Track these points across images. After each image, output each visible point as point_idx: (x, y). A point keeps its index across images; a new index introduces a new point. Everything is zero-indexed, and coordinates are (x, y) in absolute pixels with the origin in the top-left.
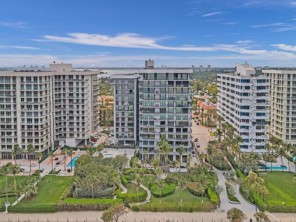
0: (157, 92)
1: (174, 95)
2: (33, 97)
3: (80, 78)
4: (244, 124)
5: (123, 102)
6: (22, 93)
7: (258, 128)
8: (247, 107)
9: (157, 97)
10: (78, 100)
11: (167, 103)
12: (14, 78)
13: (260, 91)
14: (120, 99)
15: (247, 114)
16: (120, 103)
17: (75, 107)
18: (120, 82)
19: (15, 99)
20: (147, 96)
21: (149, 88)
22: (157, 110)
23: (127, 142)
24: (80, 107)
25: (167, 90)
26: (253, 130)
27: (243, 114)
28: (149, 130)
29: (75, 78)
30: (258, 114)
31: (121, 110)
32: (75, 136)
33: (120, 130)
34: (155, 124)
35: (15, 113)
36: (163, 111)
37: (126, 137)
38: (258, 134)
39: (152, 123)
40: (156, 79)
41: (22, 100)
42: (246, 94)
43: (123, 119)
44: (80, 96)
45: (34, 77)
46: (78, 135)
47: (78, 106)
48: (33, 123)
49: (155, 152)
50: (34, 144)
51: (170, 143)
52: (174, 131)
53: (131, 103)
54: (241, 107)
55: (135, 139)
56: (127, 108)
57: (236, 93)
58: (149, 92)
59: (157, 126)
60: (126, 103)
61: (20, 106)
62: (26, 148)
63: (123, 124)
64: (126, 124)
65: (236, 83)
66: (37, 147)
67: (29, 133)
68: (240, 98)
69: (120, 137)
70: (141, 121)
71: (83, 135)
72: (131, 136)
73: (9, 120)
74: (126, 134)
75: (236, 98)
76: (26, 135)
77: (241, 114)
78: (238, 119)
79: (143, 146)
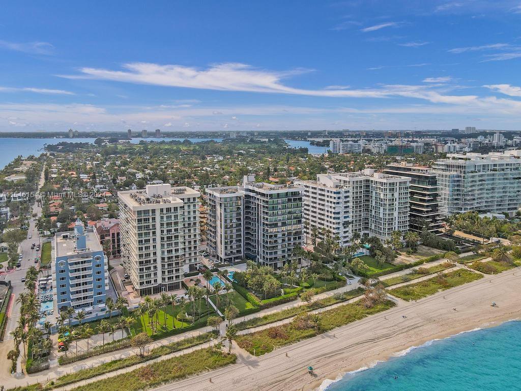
0: (280, 209)
1: (293, 210)
4: (335, 226)
5: (231, 220)
6: (162, 225)
7: (345, 228)
8: (338, 213)
9: (280, 213)
10: (189, 224)
11: (287, 217)
12: (154, 211)
13: (346, 200)
14: (229, 217)
15: (339, 218)
16: (228, 221)
17: (187, 231)
18: (229, 201)
19: (154, 233)
20: (272, 213)
22: (280, 224)
23: (235, 258)
25: (287, 206)
26: (342, 229)
27: (337, 218)
28: (273, 242)
29: (186, 201)
30: (345, 217)
31: (229, 228)
33: (229, 248)
34: (278, 236)
35: (154, 247)
36: (284, 224)
37: (234, 254)
39: (276, 236)
40: (279, 198)
41: (162, 232)
42: (338, 203)
43: (231, 237)
45: (175, 208)
46: (190, 260)
48: (174, 254)
49: (278, 260)
50: (174, 274)
51: (289, 250)
52: (292, 239)
53: (239, 220)
54: (334, 213)
55: (242, 254)
56: (234, 226)
57: (328, 201)
58: (273, 210)
59: (279, 238)
60: (234, 221)
61: (160, 239)
62: (167, 280)
63: (231, 242)
64: (234, 242)
65: (326, 194)
66: (177, 277)
67: (169, 265)
68: (333, 205)
69: (229, 255)
70: (267, 236)
71: (196, 259)
72: (239, 252)
73: (148, 255)
74: (235, 251)
75: (328, 206)
76: (166, 267)
77: (334, 218)
78: (331, 222)
79: (269, 257)
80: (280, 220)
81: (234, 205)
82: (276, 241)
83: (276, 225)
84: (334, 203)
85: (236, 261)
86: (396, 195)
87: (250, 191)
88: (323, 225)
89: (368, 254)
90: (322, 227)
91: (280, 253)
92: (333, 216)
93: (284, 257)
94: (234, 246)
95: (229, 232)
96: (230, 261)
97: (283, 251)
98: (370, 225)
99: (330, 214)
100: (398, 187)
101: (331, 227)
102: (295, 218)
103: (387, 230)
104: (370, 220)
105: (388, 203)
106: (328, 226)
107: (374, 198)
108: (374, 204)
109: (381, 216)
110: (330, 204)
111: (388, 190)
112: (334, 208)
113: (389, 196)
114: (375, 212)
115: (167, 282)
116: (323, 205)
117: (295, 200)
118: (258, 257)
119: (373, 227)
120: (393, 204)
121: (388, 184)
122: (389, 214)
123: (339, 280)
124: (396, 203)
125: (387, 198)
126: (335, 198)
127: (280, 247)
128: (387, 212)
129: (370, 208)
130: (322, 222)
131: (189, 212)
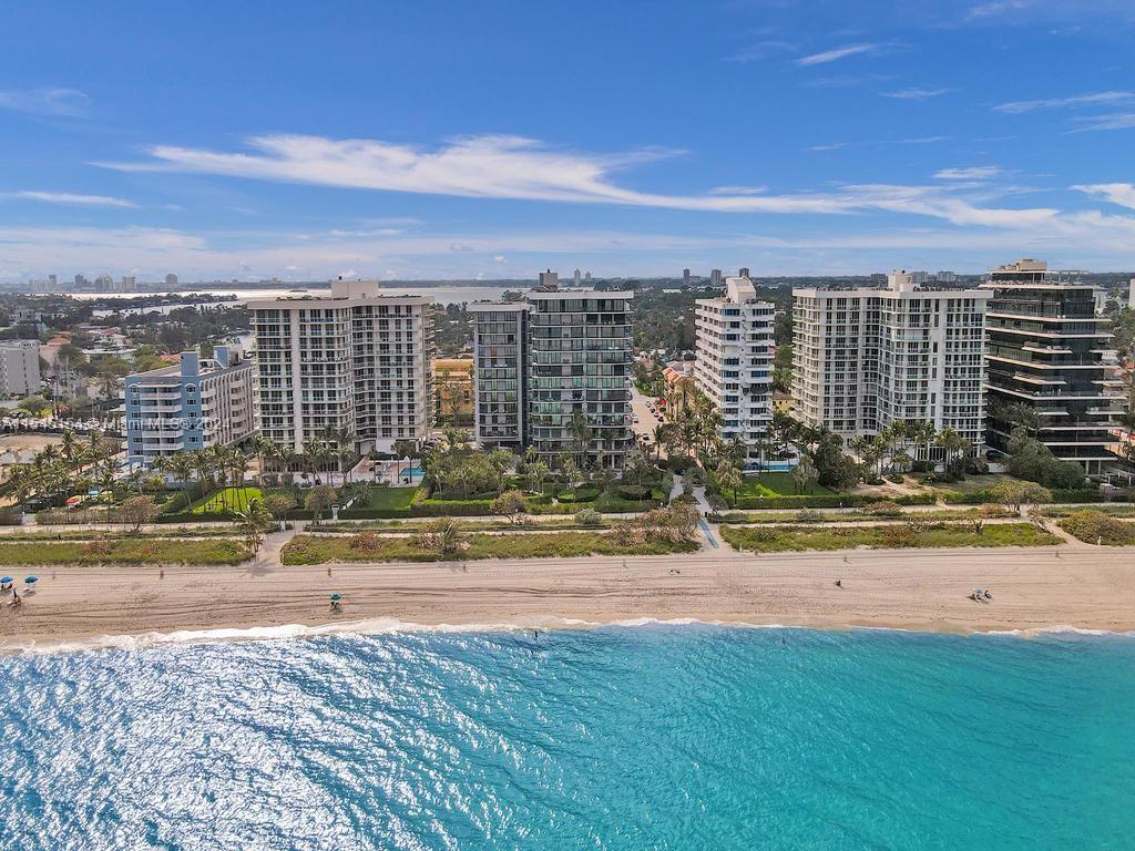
0: (566, 336)
1: (599, 341)
2: (324, 348)
3: (403, 312)
4: (729, 393)
5: (494, 362)
6: (303, 341)
7: (755, 399)
8: (734, 362)
9: (566, 345)
10: (399, 359)
11: (584, 357)
12: (287, 313)
13: (758, 331)
14: (488, 355)
15: (735, 374)
16: (488, 364)
17: (393, 372)
18: (487, 320)
19: (288, 354)
20: (547, 343)
21: (549, 329)
22: (566, 370)
24: (405, 374)
25: (584, 331)
26: (746, 403)
27: (729, 374)
29: (391, 312)
30: (755, 374)
31: (490, 378)
32: (395, 433)
33: (489, 420)
34: (563, 396)
35: (289, 381)
36: (577, 371)
38: (754, 411)
39: (557, 395)
40: (564, 312)
41: (304, 354)
42: (732, 337)
43: (494, 397)
44: (404, 349)
45: (327, 310)
46: (401, 430)
47: (399, 371)
48: (326, 400)
49: (564, 449)
52: (599, 408)
53: (512, 362)
54: (724, 361)
55: (520, 438)
56: (502, 374)
58: (550, 336)
59: (566, 400)
60: (501, 363)
61: (299, 368)
63: (494, 407)
64: (502, 409)
67: (317, 420)
68: (720, 343)
69: (489, 434)
70: (536, 392)
71: (412, 431)
73: (277, 394)
74: (502, 428)
75: (717, 346)
76: (312, 423)
77: (722, 374)
78: (718, 385)
80: (567, 361)
81: (500, 330)
83: (557, 371)
84: (721, 337)
86: (938, 333)
94: (501, 418)
95: (488, 387)
99: (718, 366)
100: (943, 313)
102: (608, 361)
107: (884, 344)
108: (883, 360)
111: (907, 319)
112: (722, 349)
113: (912, 336)
117: (605, 318)
120: (925, 358)
121: (908, 304)
124: (938, 356)
126: (721, 324)
129: (878, 371)
131: (398, 334)
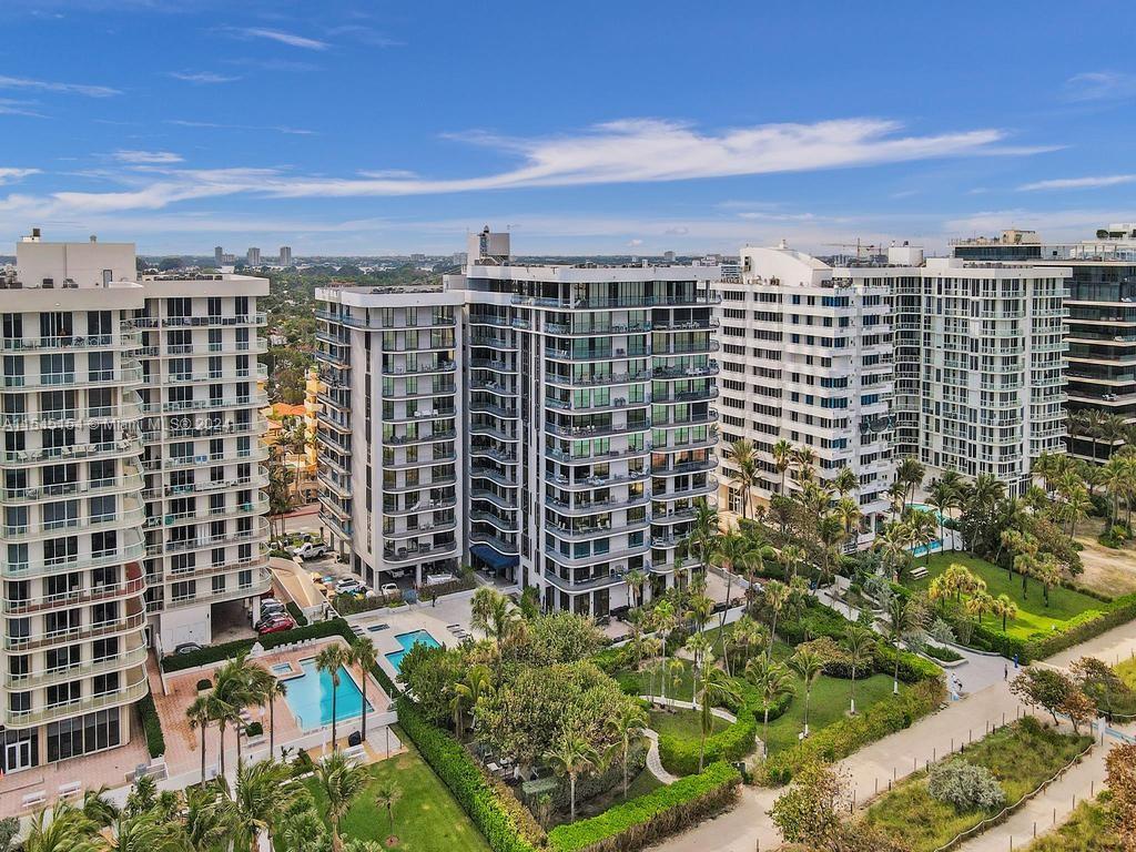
0: (620, 352)
2: (83, 419)
3: (229, 313)
4: (830, 434)
5: (411, 408)
7: (865, 440)
8: (842, 383)
9: (620, 370)
10: (216, 417)
11: (648, 390)
14: (400, 392)
15: (842, 403)
16: (400, 412)
18: (400, 323)
20: (587, 370)
21: (592, 341)
22: (619, 420)
24: (230, 451)
25: (649, 343)
26: (855, 448)
27: (836, 403)
28: (592, 497)
30: (865, 401)
31: (404, 440)
32: (204, 589)
33: (401, 526)
34: (613, 472)
36: (636, 420)
37: (425, 549)
38: (864, 460)
40: (616, 306)
41: (15, 441)
42: (841, 342)
43: (413, 478)
44: (230, 396)
45: (93, 315)
46: (218, 583)
47: (217, 447)
48: (84, 561)
49: (616, 576)
50: (89, 668)
51: (658, 531)
52: (670, 486)
53: (444, 405)
54: (826, 382)
55: (458, 552)
56: (426, 431)
57: (796, 338)
58: (592, 357)
59: (618, 479)
60: (425, 409)
62: (39, 703)
63: (412, 498)
64: (425, 499)
65: (788, 308)
66: (106, 683)
67: (56, 622)
68: (823, 352)
69: (404, 553)
70: (565, 470)
71: (245, 578)
72: (444, 540)
74: (426, 538)
75: (794, 357)
76: (37, 632)
77: (825, 403)
78: (809, 419)
79: (573, 563)
80: (620, 403)
81: (425, 343)
82: (602, 496)
83: (603, 424)
84: (826, 342)
85: (433, 580)
86: (1025, 325)
87: (494, 285)
88: (774, 431)
89: (959, 545)
90: (773, 440)
91: (619, 545)
92: (822, 392)
93: (636, 562)
94: (425, 519)
95: (400, 458)
96: (404, 583)
97: (635, 539)
98: (922, 437)
99: (805, 389)
100: (1029, 297)
101: (809, 439)
102: (681, 396)
103: (996, 454)
104: (922, 421)
105: (998, 352)
106: (795, 436)
107: (937, 341)
108: (938, 361)
109: (974, 401)
110: (806, 350)
111: (999, 307)
112: (826, 362)
113: (1003, 331)
114: (946, 389)
115: (40, 714)
116: (775, 355)
117: (681, 316)
118: (523, 561)
119: (937, 445)
120: (1015, 359)
121: (999, 286)
122: (1004, 397)
123: (909, 676)
124: (1025, 355)
125: (998, 337)
126: (827, 322)
127: (619, 520)
128: (998, 387)
129: (922, 379)
130: (773, 421)
131: (215, 364)
